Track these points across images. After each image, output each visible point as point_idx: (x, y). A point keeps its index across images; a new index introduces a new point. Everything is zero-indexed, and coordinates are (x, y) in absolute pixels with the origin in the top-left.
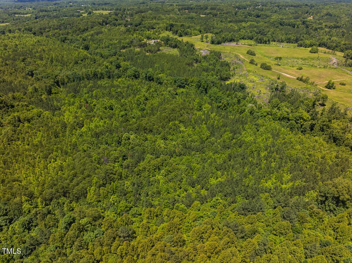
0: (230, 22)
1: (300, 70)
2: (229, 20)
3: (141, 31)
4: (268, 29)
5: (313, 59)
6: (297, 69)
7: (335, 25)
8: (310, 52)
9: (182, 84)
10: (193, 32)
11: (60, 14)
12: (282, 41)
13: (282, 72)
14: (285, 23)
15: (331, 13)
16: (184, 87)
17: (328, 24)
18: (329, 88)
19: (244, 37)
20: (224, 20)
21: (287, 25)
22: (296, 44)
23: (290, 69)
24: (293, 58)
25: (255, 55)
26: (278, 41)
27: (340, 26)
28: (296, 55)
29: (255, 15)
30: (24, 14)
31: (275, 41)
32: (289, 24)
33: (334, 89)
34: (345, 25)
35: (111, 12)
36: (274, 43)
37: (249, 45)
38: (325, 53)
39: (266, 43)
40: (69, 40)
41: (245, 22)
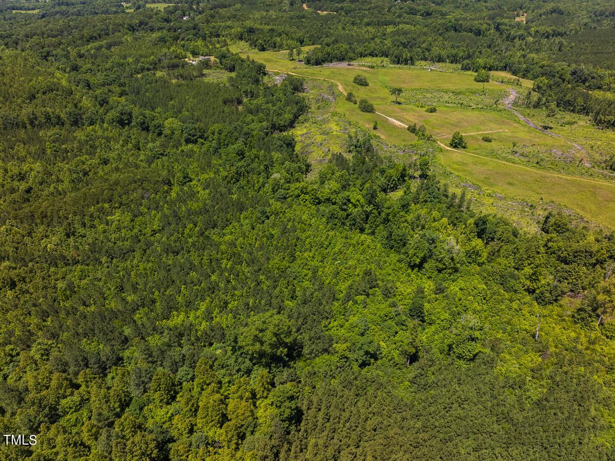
0: (368, 24)
1: (431, 112)
2: (366, 20)
3: (187, 40)
4: (424, 38)
5: (474, 93)
6: (427, 111)
7: (554, 31)
8: (475, 80)
9: (193, 136)
10: (284, 42)
11: (85, 10)
12: (440, 60)
13: (390, 117)
14: (463, 28)
15: (563, 10)
16: (195, 142)
17: (542, 29)
18: (455, 147)
19: (372, 52)
20: (359, 21)
21: (466, 31)
22: (460, 66)
23: (414, 111)
24: (439, 90)
25: (367, 85)
26: (432, 60)
27: (565, 33)
28: (446, 86)
29: (423, 12)
30: (29, 10)
31: (426, 59)
32: (470, 29)
33: (464, 148)
34: (573, 32)
35: (169, 6)
36: (423, 63)
37: (369, 67)
38: (502, 82)
39: (406, 64)
40: (53, 56)
41: (395, 24)
